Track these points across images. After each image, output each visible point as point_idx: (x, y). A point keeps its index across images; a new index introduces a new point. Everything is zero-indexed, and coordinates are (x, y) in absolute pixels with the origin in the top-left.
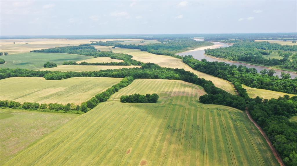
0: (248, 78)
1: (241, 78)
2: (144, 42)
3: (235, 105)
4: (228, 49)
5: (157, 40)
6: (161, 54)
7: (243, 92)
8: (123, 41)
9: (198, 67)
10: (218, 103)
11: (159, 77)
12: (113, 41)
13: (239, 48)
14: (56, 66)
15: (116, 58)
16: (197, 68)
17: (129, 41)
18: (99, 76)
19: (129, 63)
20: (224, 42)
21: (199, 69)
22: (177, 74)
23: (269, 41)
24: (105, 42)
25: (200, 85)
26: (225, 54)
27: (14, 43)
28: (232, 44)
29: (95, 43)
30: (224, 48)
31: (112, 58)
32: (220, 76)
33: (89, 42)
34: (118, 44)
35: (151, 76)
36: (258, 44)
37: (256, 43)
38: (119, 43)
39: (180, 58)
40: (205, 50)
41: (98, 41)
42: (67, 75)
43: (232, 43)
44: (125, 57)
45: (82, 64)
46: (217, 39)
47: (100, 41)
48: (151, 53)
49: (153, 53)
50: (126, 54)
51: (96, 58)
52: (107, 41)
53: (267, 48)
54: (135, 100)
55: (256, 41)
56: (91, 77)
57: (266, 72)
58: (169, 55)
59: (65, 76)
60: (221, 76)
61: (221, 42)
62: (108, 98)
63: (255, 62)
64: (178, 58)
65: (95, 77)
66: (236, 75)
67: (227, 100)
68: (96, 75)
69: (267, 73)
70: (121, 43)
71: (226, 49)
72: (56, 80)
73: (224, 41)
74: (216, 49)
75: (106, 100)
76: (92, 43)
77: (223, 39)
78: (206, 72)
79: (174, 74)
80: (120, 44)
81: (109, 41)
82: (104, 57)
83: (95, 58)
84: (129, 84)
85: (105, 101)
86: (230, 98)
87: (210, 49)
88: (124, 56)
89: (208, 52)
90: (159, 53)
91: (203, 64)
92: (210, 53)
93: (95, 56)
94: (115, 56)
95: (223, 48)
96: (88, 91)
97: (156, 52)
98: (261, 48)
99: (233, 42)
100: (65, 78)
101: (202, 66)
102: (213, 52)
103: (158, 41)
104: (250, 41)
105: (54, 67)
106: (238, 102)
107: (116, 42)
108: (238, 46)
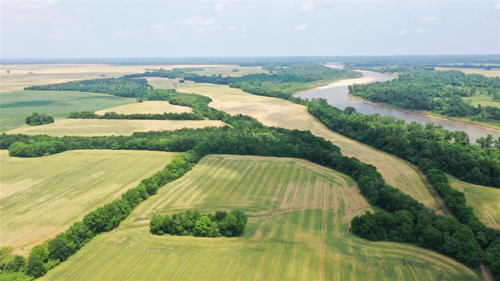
0: (456, 158)
1: (439, 158)
2: (239, 70)
3: (451, 251)
4: (391, 84)
5: (261, 67)
6: (267, 94)
7: (460, 202)
8: (202, 70)
9: (341, 126)
10: (402, 238)
11: (255, 151)
12: (184, 69)
13: (412, 84)
14: (53, 122)
15: (180, 102)
16: (337, 128)
17: (212, 68)
18: (127, 147)
19: (201, 115)
20: (380, 71)
21: (342, 130)
22: (295, 144)
23: (462, 70)
24: (169, 71)
25: (348, 174)
26: (388, 95)
27: (8, 72)
28: (395, 76)
29: (151, 71)
30: (384, 82)
31: (171, 103)
32: (389, 149)
33: (140, 70)
34: (191, 74)
35: (240, 149)
36: (443, 76)
37: (439, 73)
38: (194, 72)
39: (303, 104)
40: (350, 88)
41: (158, 68)
42: (58, 147)
43: (395, 73)
44: (195, 102)
45: (107, 116)
46: (367, 65)
47: (162, 69)
48: (248, 92)
49: (251, 93)
50: (200, 95)
51: (142, 102)
52: (173, 69)
53: (463, 84)
54: (186, 228)
55: (437, 69)
56: (111, 149)
57: (492, 143)
58: (282, 98)
59: (52, 149)
60: (391, 149)
61: (375, 71)
62: (123, 219)
63: (451, 113)
64: (298, 103)
65: (119, 149)
66: (427, 148)
67: (425, 230)
68: (123, 144)
69: (493, 145)
70: (197, 73)
71: (387, 85)
72: (31, 157)
73: (380, 68)
74: (368, 85)
75: (115, 225)
76: (147, 72)
77: (377, 65)
78: (358, 138)
79: (289, 144)
80: (194, 75)
81: (177, 69)
82: (157, 100)
83: (139, 102)
84: (188, 170)
85: (112, 229)
86: (433, 225)
87: (358, 86)
88: (195, 99)
89: (354, 91)
90: (262, 92)
91: (351, 120)
92: (359, 93)
93: (140, 99)
94: (177, 100)
95: (381, 83)
96: (86, 191)
97: (257, 91)
98: (451, 82)
99: (396, 71)
100: (52, 153)
101: (348, 125)
102: (365, 90)
103: (264, 69)
104: (427, 69)
105: (48, 123)
106: (457, 241)
107: (189, 71)
108: (408, 80)
